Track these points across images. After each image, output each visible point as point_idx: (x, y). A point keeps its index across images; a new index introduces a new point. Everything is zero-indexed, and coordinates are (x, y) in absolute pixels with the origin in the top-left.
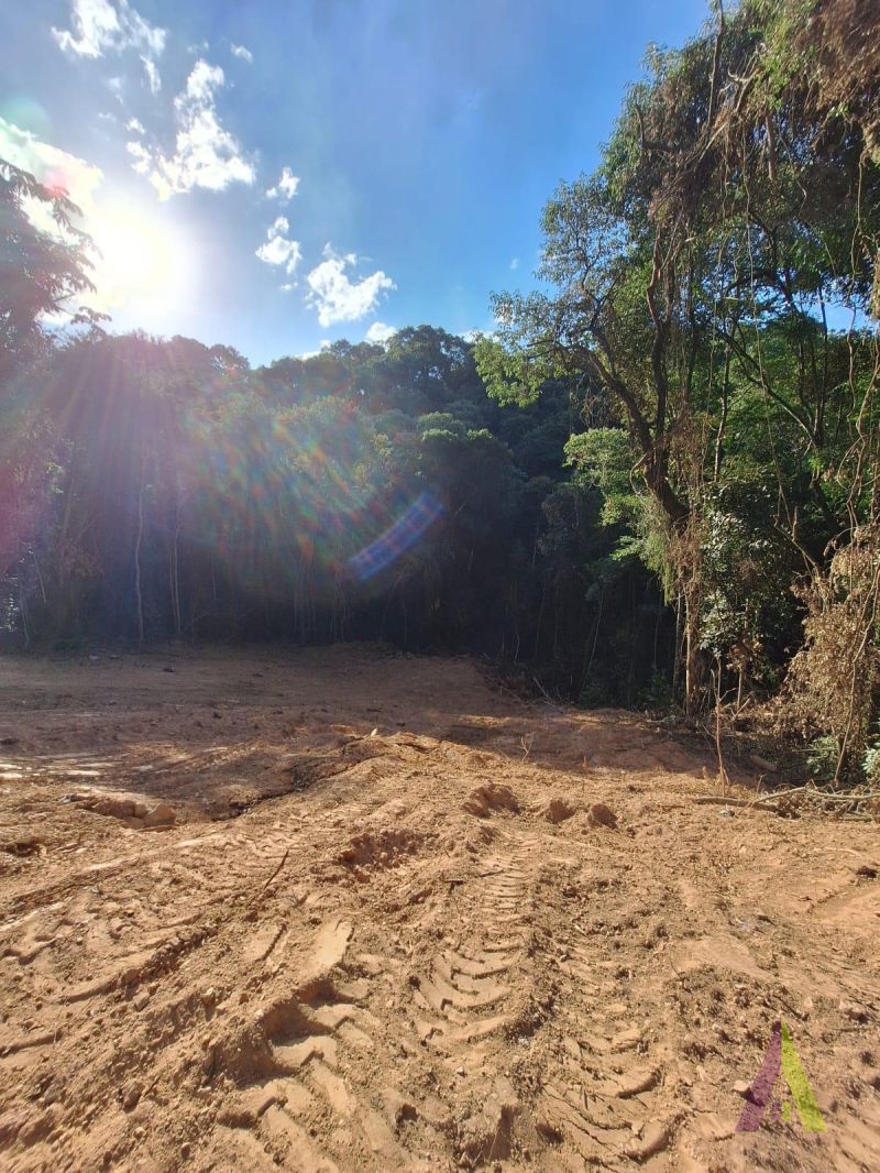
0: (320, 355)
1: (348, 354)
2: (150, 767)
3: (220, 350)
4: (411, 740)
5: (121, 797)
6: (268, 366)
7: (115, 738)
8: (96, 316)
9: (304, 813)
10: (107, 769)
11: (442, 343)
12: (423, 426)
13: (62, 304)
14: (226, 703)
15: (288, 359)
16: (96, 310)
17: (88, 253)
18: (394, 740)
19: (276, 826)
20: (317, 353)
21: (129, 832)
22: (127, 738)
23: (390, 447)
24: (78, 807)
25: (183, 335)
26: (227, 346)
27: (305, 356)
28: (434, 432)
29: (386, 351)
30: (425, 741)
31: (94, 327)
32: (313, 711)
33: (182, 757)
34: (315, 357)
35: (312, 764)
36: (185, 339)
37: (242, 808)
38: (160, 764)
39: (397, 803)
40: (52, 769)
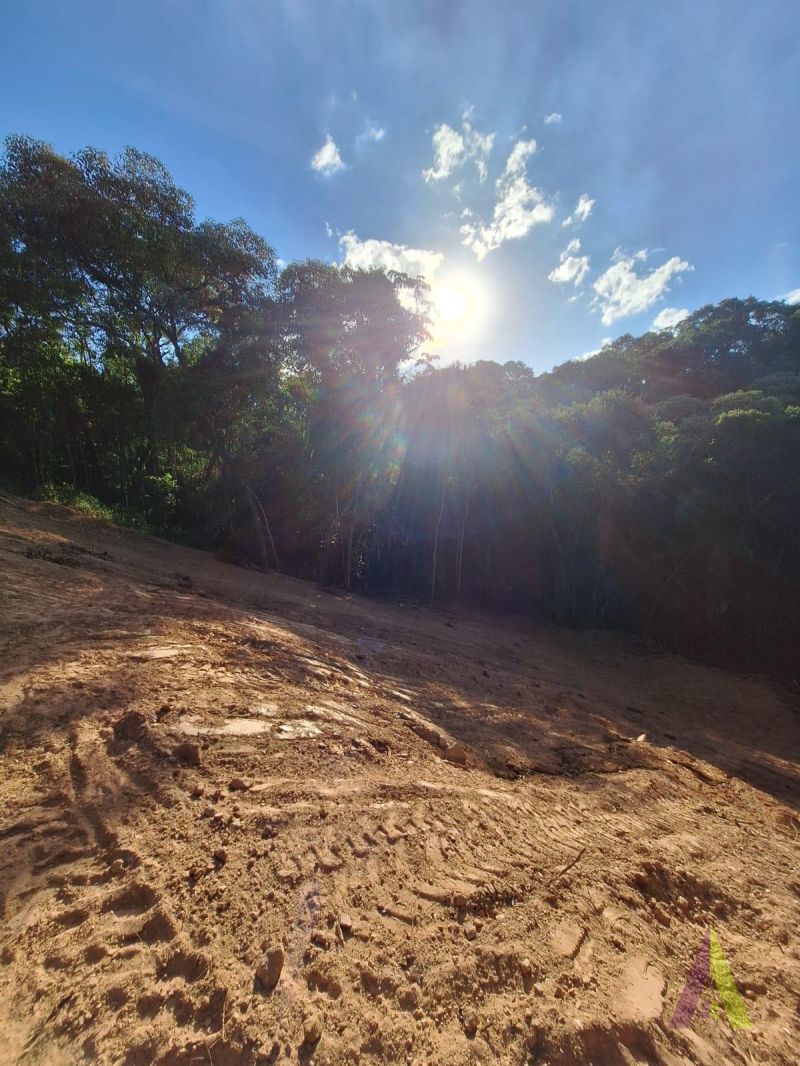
0: (601, 354)
1: (630, 347)
2: (441, 705)
3: (511, 365)
4: (687, 761)
5: (431, 726)
6: (550, 371)
7: (418, 673)
8: (430, 358)
9: (583, 806)
10: (415, 697)
11: (751, 314)
12: (720, 408)
13: (411, 355)
14: (491, 663)
15: (569, 363)
16: (431, 354)
17: (431, 315)
18: (666, 752)
19: (558, 808)
20: (597, 352)
21: (438, 760)
22: (425, 676)
23: (674, 434)
24: (405, 724)
25: (484, 360)
26: (516, 361)
27: (585, 357)
28: (734, 413)
29: (675, 335)
30: (709, 770)
31: (429, 366)
32: (569, 693)
33: (463, 704)
34: (595, 356)
35: (580, 752)
36: (486, 362)
37: (518, 772)
38: (449, 704)
39: (692, 840)
40: (386, 686)
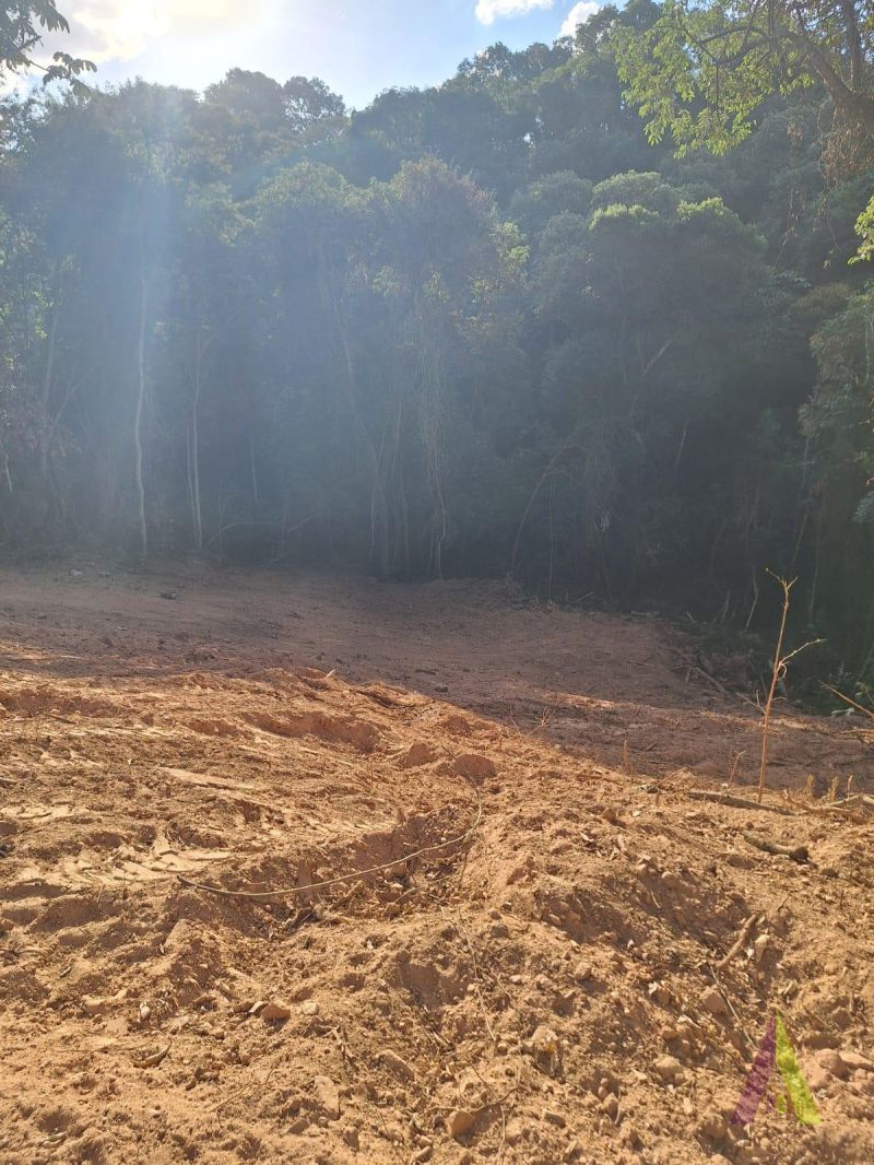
1: (503, 70)
3: (299, 87)
8: (77, 65)
16: (76, 55)
25: (244, 68)
26: (310, 78)
28: (614, 210)
29: (574, 55)
